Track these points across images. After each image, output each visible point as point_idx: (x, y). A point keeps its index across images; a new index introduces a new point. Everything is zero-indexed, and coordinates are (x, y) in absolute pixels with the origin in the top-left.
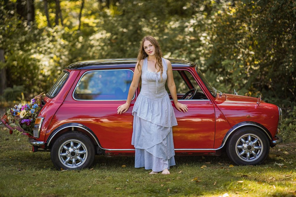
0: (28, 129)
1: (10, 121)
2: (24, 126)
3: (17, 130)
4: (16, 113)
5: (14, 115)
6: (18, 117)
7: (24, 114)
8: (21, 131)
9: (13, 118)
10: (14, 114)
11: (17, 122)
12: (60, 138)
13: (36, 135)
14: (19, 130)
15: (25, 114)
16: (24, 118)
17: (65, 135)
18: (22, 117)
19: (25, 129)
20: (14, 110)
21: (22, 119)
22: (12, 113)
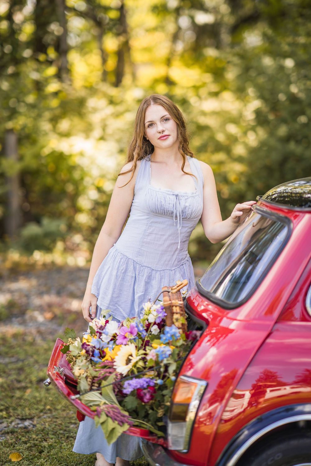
0: (142, 414)
1: (83, 385)
2: (131, 402)
3: (110, 420)
4: (102, 355)
5: (96, 359)
6: (110, 367)
7: (128, 361)
8: (122, 423)
9: (92, 372)
10: (93, 356)
11: (108, 387)
12: (264, 456)
13: (176, 442)
14: (114, 419)
15: (134, 360)
16: (131, 375)
17: (282, 446)
18: (122, 369)
19: (134, 413)
20: (93, 342)
21: (124, 378)
22: (87, 352)
